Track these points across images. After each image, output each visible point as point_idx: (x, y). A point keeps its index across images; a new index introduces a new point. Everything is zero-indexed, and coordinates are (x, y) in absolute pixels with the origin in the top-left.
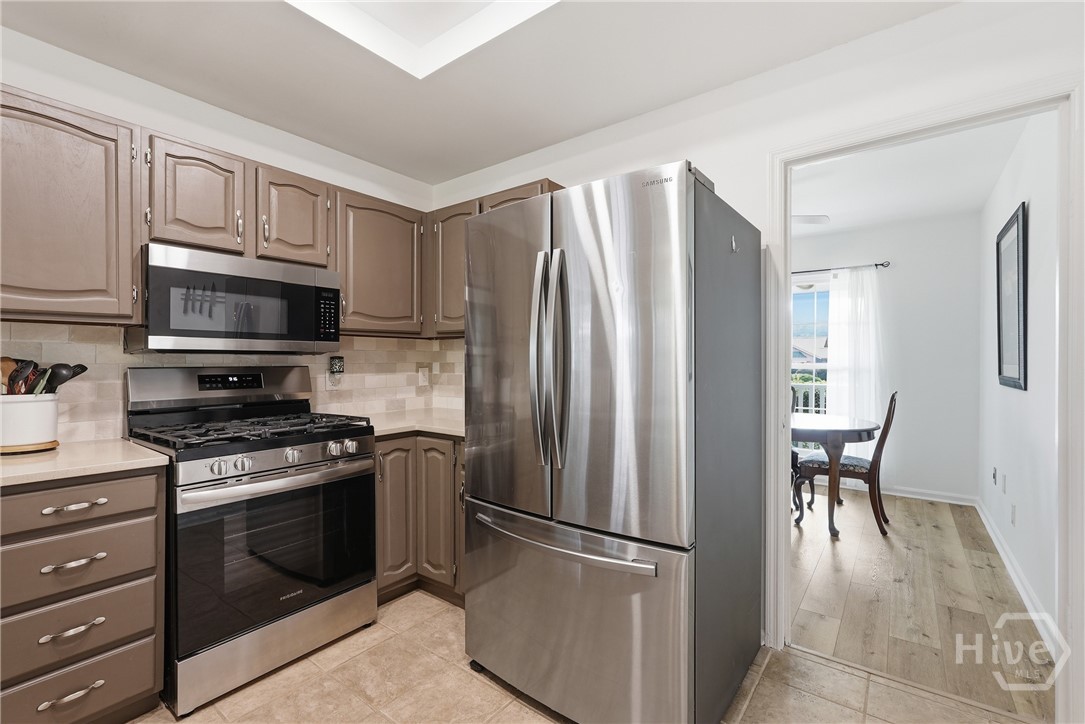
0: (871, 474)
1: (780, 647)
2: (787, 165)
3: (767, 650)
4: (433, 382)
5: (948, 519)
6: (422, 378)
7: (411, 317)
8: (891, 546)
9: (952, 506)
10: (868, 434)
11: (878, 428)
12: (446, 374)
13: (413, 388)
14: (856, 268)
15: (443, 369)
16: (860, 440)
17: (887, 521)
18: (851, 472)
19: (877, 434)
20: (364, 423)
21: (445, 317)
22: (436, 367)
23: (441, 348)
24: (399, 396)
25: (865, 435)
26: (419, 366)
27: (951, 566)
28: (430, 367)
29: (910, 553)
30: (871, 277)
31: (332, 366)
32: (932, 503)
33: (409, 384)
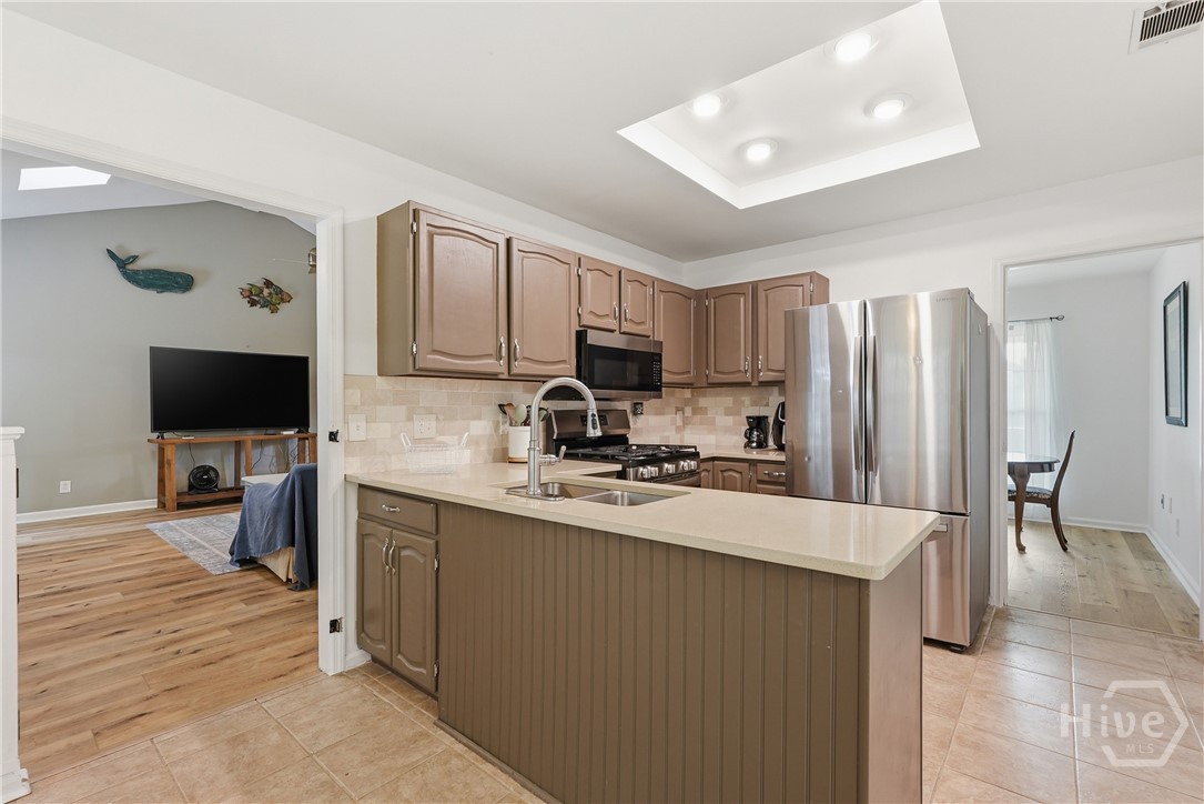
0: (1052, 501)
1: (1001, 606)
2: (1006, 267)
3: (992, 608)
4: (686, 422)
5: (1121, 541)
6: (679, 418)
7: (689, 372)
8: (1073, 558)
9: (1124, 534)
10: (1049, 466)
11: (1057, 461)
12: (699, 416)
13: (674, 427)
14: (1031, 320)
15: (695, 411)
16: (1043, 471)
17: (1066, 541)
18: (1035, 498)
19: (1057, 467)
20: (693, 450)
21: (716, 372)
22: (688, 411)
23: (693, 395)
24: (667, 434)
25: (1046, 467)
26: (678, 409)
27: (1125, 569)
28: (682, 410)
29: (1090, 562)
30: (1046, 329)
31: (636, 409)
32: (1105, 531)
33: (672, 424)
